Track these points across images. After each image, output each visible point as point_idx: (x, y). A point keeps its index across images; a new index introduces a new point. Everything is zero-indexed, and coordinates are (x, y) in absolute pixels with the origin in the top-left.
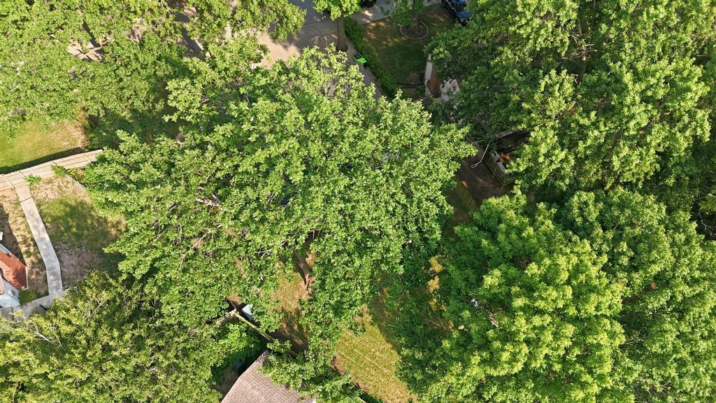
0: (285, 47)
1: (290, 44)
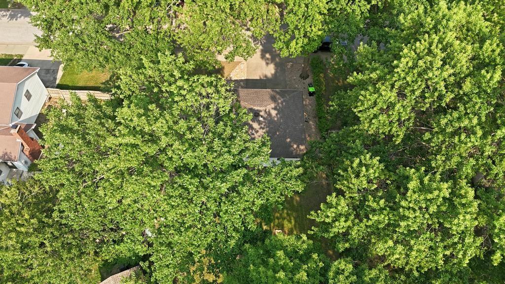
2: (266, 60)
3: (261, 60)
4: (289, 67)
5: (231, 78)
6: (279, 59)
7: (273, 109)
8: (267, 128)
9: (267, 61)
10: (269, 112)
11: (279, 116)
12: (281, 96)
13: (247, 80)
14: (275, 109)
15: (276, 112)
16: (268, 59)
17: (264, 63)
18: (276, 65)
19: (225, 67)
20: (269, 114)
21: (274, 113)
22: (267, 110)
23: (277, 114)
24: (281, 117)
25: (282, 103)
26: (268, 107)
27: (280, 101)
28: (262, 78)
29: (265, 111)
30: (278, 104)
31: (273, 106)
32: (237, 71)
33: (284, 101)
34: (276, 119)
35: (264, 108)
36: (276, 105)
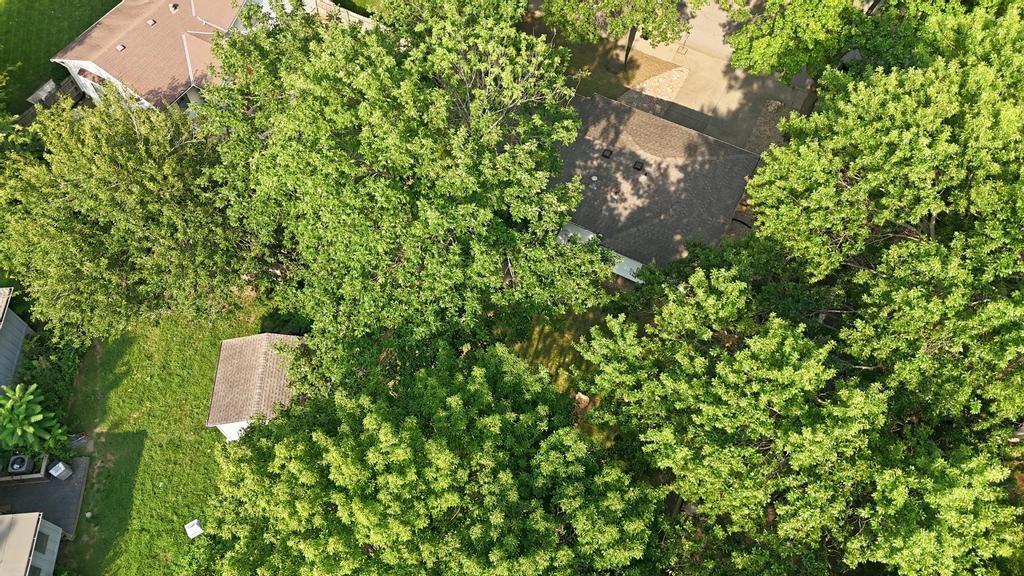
0: (730, 87)
1: (741, 88)
2: (730, 79)
3: (721, 75)
4: (771, 109)
5: (642, 89)
6: (759, 88)
7: (676, 167)
8: (646, 198)
9: (733, 83)
10: (666, 170)
11: (682, 185)
12: (709, 149)
13: (672, 105)
14: (682, 169)
15: (681, 175)
16: (736, 78)
17: (724, 83)
18: (746, 96)
19: (643, 66)
20: (665, 174)
21: (675, 175)
22: (663, 166)
23: (679, 181)
24: (685, 190)
25: (702, 164)
26: (668, 159)
27: (700, 158)
28: (706, 111)
29: (659, 164)
30: (694, 162)
31: (680, 161)
32: (661, 80)
33: (710, 162)
34: (673, 189)
35: (659, 159)
36: (687, 162)
